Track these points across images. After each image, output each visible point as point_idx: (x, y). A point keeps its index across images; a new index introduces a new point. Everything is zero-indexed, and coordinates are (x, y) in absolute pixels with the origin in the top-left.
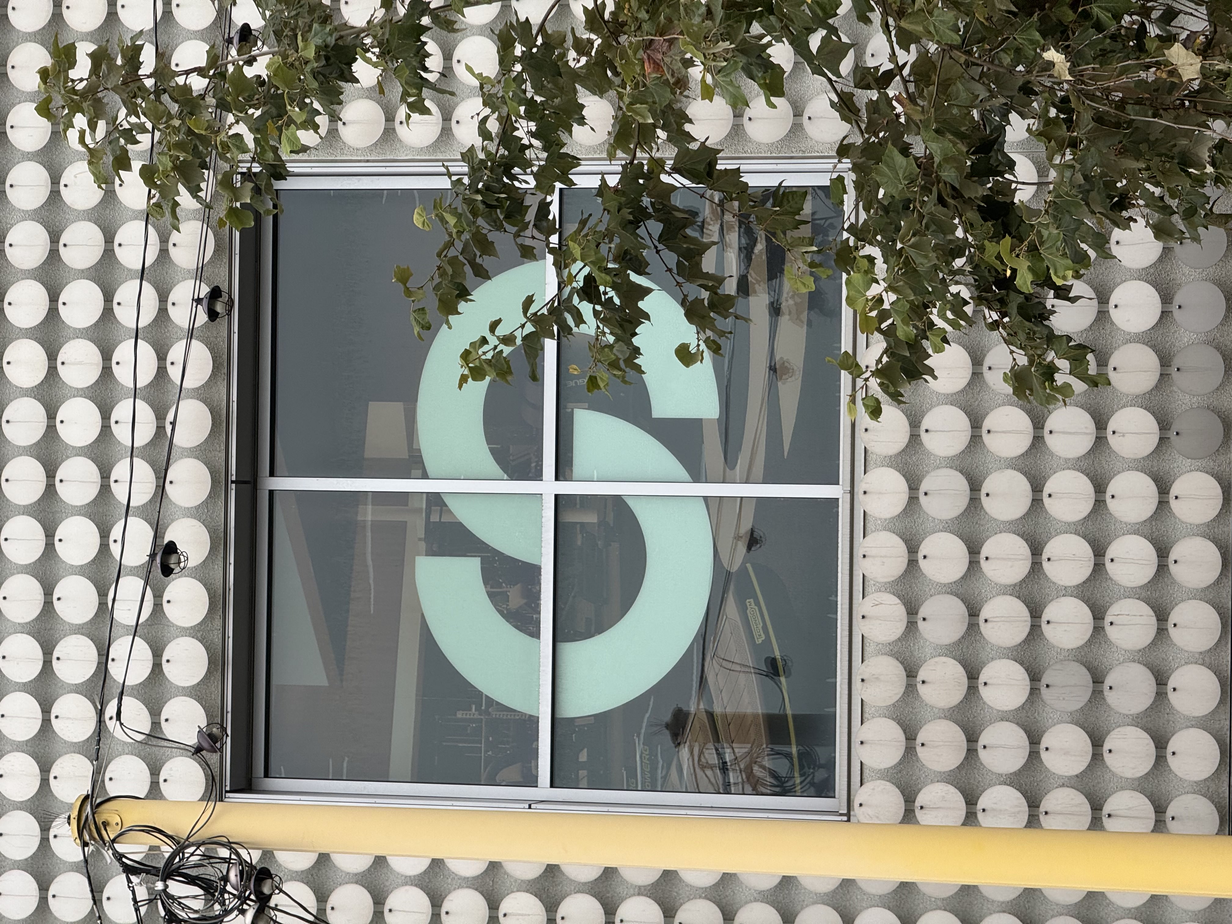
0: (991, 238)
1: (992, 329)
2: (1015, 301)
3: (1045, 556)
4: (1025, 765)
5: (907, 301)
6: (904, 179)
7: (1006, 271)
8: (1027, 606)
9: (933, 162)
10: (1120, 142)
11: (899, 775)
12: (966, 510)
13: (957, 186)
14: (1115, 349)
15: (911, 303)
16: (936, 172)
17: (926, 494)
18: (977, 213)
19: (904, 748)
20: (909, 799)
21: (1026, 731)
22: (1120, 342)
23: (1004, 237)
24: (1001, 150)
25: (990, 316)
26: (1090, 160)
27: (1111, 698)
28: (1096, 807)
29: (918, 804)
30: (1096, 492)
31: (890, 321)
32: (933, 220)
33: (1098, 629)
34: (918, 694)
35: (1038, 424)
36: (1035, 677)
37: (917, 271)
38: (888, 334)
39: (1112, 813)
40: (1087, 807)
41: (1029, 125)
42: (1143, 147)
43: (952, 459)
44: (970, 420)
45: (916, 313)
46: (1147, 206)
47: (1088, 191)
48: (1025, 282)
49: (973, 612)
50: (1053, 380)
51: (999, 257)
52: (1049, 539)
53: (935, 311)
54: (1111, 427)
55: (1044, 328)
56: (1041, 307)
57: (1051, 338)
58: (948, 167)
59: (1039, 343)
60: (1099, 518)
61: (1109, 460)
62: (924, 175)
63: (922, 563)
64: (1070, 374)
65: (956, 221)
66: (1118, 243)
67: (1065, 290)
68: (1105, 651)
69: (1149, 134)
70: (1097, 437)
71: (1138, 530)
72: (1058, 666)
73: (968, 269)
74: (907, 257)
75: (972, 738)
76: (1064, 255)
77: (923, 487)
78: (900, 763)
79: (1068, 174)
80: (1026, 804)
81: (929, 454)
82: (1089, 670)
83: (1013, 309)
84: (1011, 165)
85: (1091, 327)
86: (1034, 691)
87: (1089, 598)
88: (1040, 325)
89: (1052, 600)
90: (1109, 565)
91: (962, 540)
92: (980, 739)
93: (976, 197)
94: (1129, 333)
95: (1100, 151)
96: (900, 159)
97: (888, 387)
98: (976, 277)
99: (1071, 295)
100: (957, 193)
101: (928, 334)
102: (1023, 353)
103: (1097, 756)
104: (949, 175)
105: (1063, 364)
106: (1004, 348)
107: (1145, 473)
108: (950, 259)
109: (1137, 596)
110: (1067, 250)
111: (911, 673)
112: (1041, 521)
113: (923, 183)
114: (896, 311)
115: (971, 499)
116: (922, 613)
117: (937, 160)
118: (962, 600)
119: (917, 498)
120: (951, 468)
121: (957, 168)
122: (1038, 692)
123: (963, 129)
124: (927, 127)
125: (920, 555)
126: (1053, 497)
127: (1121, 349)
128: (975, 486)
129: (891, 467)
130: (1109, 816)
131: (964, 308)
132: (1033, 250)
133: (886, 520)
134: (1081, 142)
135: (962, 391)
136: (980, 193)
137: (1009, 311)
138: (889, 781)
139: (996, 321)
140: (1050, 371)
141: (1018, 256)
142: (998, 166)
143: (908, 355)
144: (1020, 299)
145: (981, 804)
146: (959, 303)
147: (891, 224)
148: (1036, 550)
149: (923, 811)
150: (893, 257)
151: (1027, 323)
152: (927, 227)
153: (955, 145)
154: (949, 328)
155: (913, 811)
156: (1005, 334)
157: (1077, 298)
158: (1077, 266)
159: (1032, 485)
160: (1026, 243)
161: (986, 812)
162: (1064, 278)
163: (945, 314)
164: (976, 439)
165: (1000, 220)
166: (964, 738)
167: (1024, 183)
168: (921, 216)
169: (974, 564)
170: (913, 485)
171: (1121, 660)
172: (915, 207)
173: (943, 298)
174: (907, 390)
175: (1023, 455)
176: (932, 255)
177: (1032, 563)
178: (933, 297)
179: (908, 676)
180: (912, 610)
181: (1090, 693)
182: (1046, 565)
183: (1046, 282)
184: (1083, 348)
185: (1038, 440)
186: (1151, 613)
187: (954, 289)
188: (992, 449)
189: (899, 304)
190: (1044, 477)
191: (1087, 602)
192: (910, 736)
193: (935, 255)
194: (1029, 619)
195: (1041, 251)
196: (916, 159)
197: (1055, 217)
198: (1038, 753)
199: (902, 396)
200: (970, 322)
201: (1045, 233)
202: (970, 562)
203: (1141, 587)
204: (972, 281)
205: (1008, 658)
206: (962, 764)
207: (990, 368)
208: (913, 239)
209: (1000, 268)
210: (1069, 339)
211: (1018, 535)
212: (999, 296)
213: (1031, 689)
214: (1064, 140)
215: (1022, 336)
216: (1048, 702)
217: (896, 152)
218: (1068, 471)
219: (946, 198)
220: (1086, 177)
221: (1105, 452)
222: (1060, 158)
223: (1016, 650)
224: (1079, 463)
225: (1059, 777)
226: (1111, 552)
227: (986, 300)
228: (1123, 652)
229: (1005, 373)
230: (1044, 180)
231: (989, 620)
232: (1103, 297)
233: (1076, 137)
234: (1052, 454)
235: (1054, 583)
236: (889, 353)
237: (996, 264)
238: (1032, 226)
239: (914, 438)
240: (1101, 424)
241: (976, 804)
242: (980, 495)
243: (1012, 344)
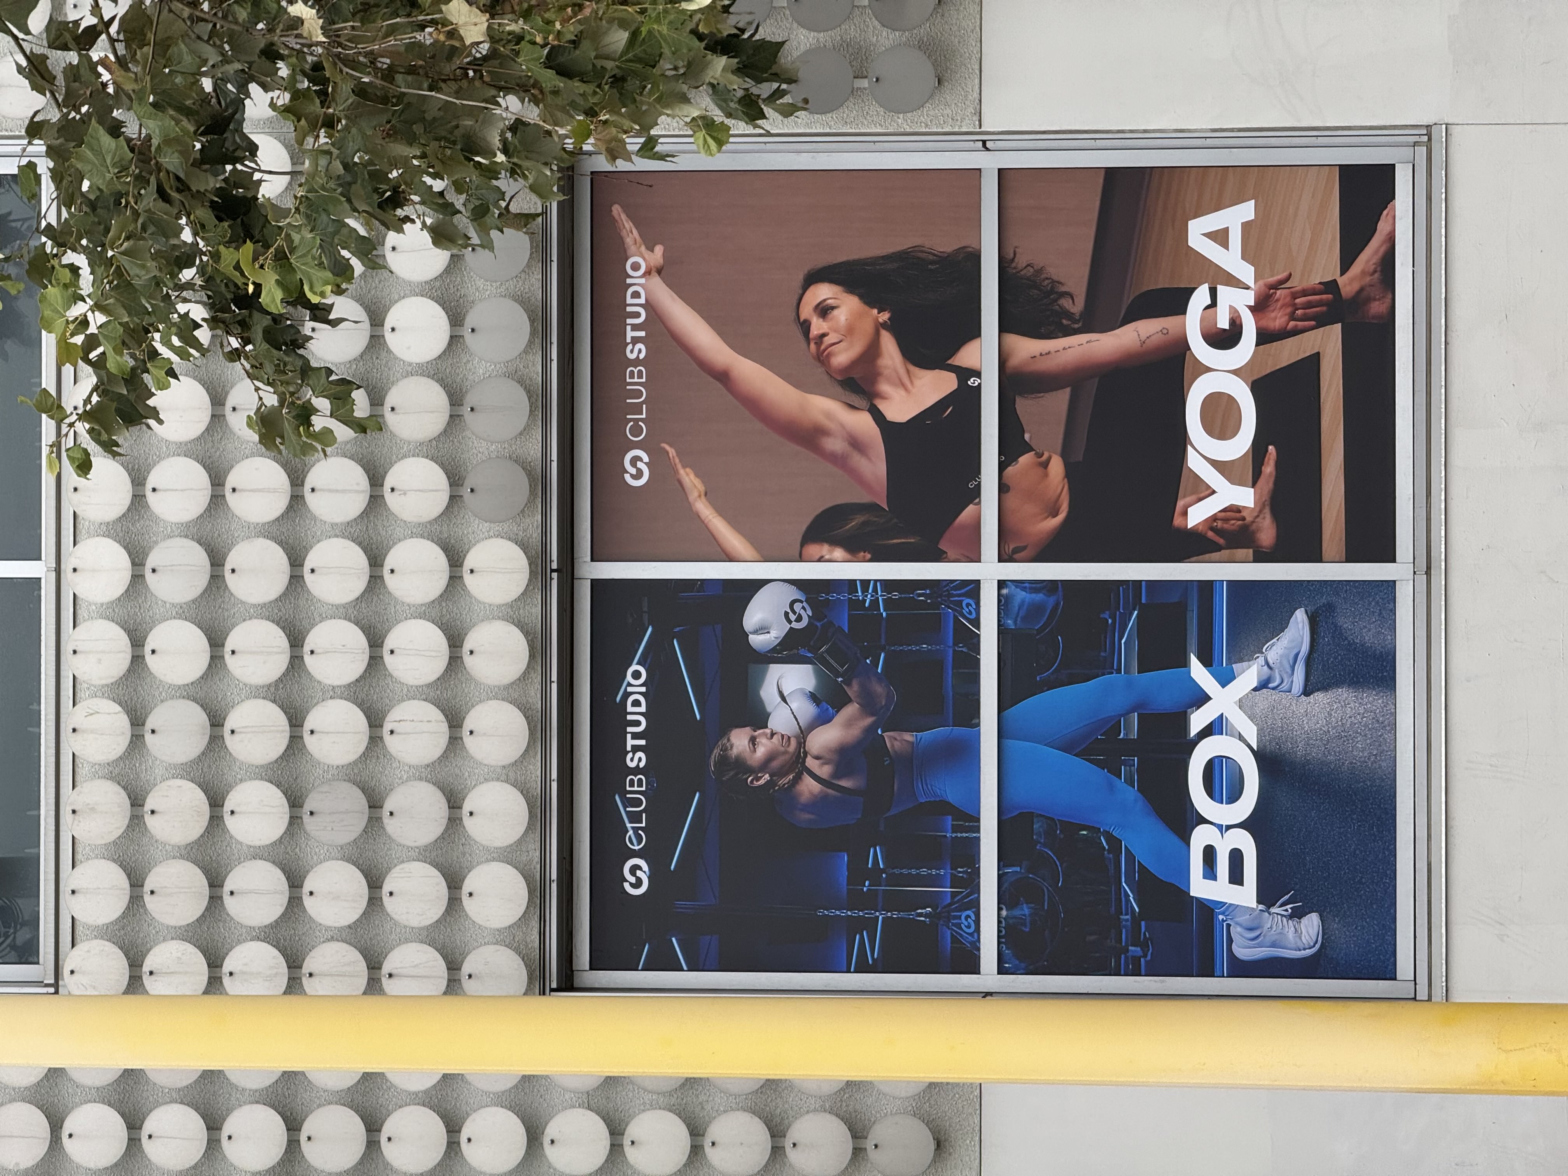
0: (227, 242)
1: (232, 360)
2: (260, 324)
3: (307, 648)
4: (283, 915)
5: (119, 323)
6: (114, 165)
7: (247, 285)
8: (285, 713)
9: (150, 146)
10: (388, 122)
11: (122, 932)
12: (205, 590)
13: (182, 176)
14: (393, 384)
15: (125, 325)
16: (155, 158)
17: (154, 571)
18: (210, 211)
19: (128, 897)
20: (135, 963)
21: (284, 870)
22: (399, 375)
23: (245, 242)
24: (239, 130)
25: (229, 343)
26: (351, 144)
27: (391, 826)
28: (374, 965)
29: (146, 968)
30: (371, 566)
31: (100, 350)
32: (152, 219)
33: (375, 740)
34: (146, 828)
35: (297, 479)
36: (295, 802)
37: (131, 284)
38: (98, 365)
39: (394, 972)
40: (362, 965)
41: (272, 98)
42: (418, 129)
43: (187, 525)
44: (210, 476)
45: (133, 338)
46: (422, 203)
47: (350, 184)
48: (274, 300)
49: (216, 721)
50: (309, 424)
51: (237, 267)
52: (313, 626)
53: (157, 336)
54: (389, 483)
55: (297, 358)
56: (292, 331)
57: (306, 370)
58: (170, 151)
59: (292, 377)
60: (375, 599)
61: (385, 523)
62: (139, 160)
63: (149, 659)
64: (331, 416)
65: (183, 221)
66: (394, 249)
67: (324, 309)
68: (384, 767)
69: (424, 112)
70: (371, 496)
71: (425, 613)
72: (325, 788)
73: (199, 282)
74: (118, 267)
75: (215, 883)
76: (321, 264)
77: (150, 563)
78: (124, 915)
79: (323, 162)
80: (285, 964)
81: (156, 519)
82: (363, 790)
83: (257, 333)
84: (253, 149)
85: (361, 356)
86: (295, 821)
87: (363, 700)
88: (293, 354)
89: (318, 703)
90: (388, 659)
91: (201, 628)
92: (226, 883)
93: (206, 190)
94: (410, 364)
95: (364, 134)
96: (106, 141)
97: (99, 434)
98: (210, 293)
99: (332, 316)
100: (182, 186)
101: (148, 365)
102: (272, 390)
103: (374, 901)
104: (171, 161)
105: (322, 404)
106: (247, 385)
107: (433, 541)
108: (176, 270)
109: (424, 697)
110: (324, 259)
111: (137, 801)
112: (302, 602)
113: (137, 171)
114: (106, 337)
115: (212, 576)
116: (150, 724)
117: (155, 142)
118: (202, 706)
119: (143, 576)
120: (186, 536)
121: (181, 152)
122: (300, 821)
123: (188, 102)
124: (142, 99)
125: (147, 649)
126: (316, 572)
127: (400, 383)
128: (217, 560)
129: (108, 536)
130: (390, 975)
131: (194, 333)
132: (281, 258)
133: (102, 605)
134: (339, 121)
135: (198, 439)
136: (212, 185)
137: (253, 336)
138: (109, 940)
139: (237, 349)
140: (305, 414)
141: (262, 267)
142: (235, 151)
143: (126, 393)
144: (267, 321)
145: (227, 966)
146: (188, 326)
147: (99, 223)
148: (296, 640)
149: (153, 977)
150: (100, 266)
151: (275, 352)
152: (144, 228)
153: (178, 122)
154: (175, 358)
155: (140, 977)
156: (248, 366)
157: (340, 321)
158: (339, 280)
159: (289, 559)
160: (272, 250)
161: (235, 976)
162: (323, 295)
163: (170, 340)
164: (217, 500)
165: (239, 220)
166: (205, 882)
167: (270, 172)
168: (136, 214)
169: (216, 659)
170: (138, 559)
171: (405, 777)
172: (127, 203)
173: (166, 320)
174: (125, 438)
175: (277, 519)
176: (151, 264)
177: (291, 657)
178: (153, 319)
179: (132, 805)
180: (137, 721)
181: (366, 820)
182: (308, 659)
183: (298, 299)
184: (347, 385)
185: (296, 500)
186: (441, 717)
187: (182, 308)
188: (237, 512)
189: (110, 327)
190: (304, 547)
191: (360, 705)
192: (136, 882)
193: (154, 264)
194: (288, 728)
195: (292, 261)
196: (129, 140)
197: (308, 217)
198: (300, 899)
199: (117, 445)
200: (203, 351)
201: (296, 237)
202: (212, 657)
203: (429, 685)
204: (205, 299)
205: (262, 779)
206: (203, 915)
207: (234, 409)
208: (125, 244)
209: (240, 281)
210: (329, 372)
211: (273, 621)
212: (240, 318)
213: (291, 817)
214: (317, 117)
215: (269, 368)
216: (312, 834)
217: (101, 131)
218: (335, 539)
219: (169, 191)
220: (346, 166)
221: (382, 515)
222: (312, 140)
223: (272, 769)
224: (349, 529)
225: (328, 928)
226: (390, 642)
227: (224, 322)
228: (406, 768)
229: (249, 416)
230: (299, 168)
231: (236, 730)
232: (376, 318)
233: (333, 115)
234: (315, 518)
235: (318, 682)
236: (100, 390)
237: (235, 276)
238: (279, 227)
239: (138, 500)
240: (376, 479)
241: (221, 966)
242: (223, 571)
243: (257, 379)
